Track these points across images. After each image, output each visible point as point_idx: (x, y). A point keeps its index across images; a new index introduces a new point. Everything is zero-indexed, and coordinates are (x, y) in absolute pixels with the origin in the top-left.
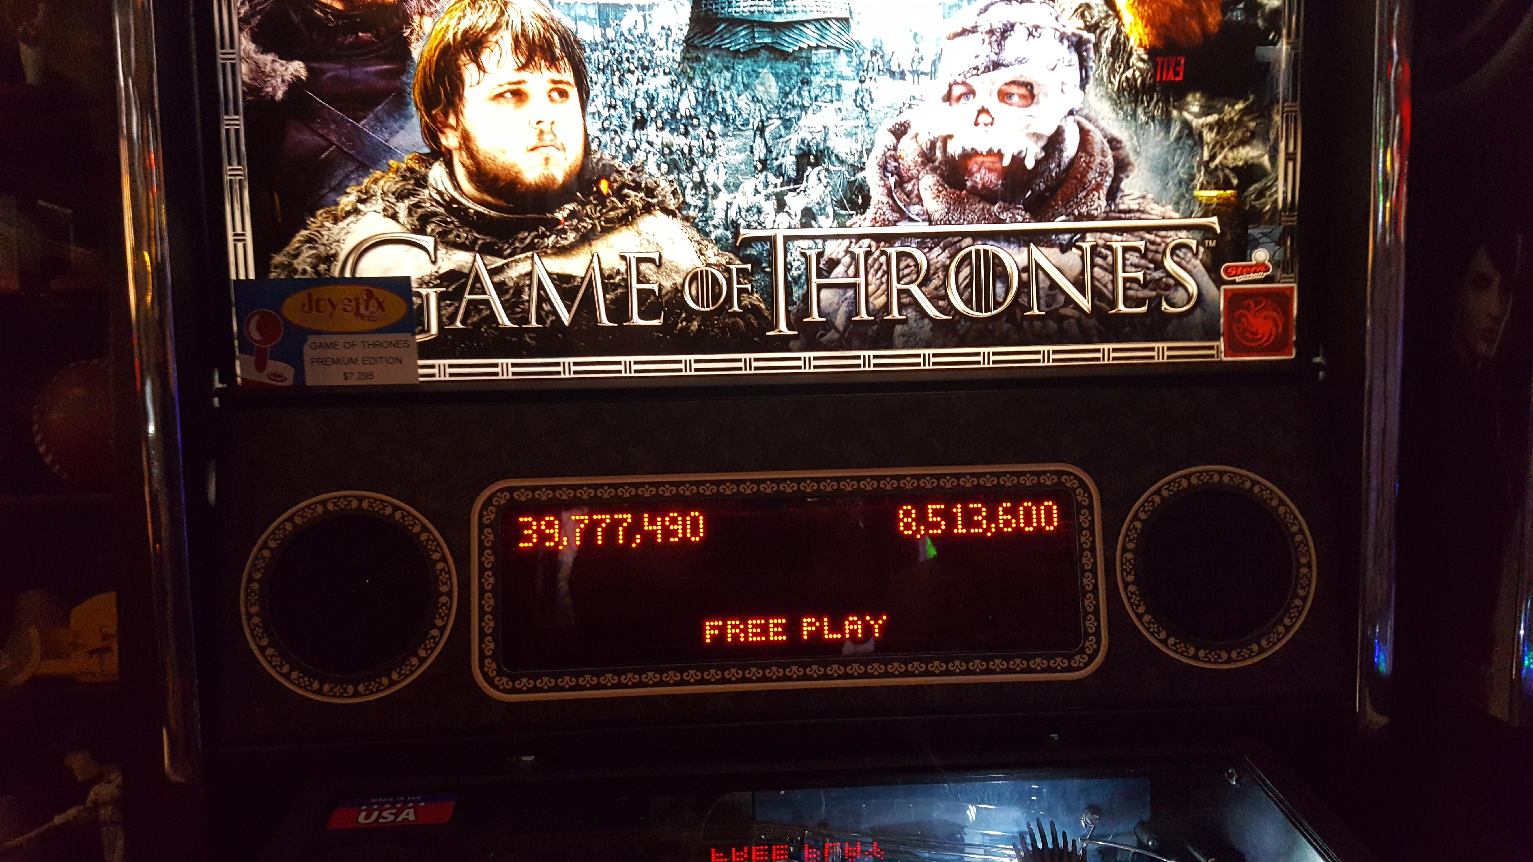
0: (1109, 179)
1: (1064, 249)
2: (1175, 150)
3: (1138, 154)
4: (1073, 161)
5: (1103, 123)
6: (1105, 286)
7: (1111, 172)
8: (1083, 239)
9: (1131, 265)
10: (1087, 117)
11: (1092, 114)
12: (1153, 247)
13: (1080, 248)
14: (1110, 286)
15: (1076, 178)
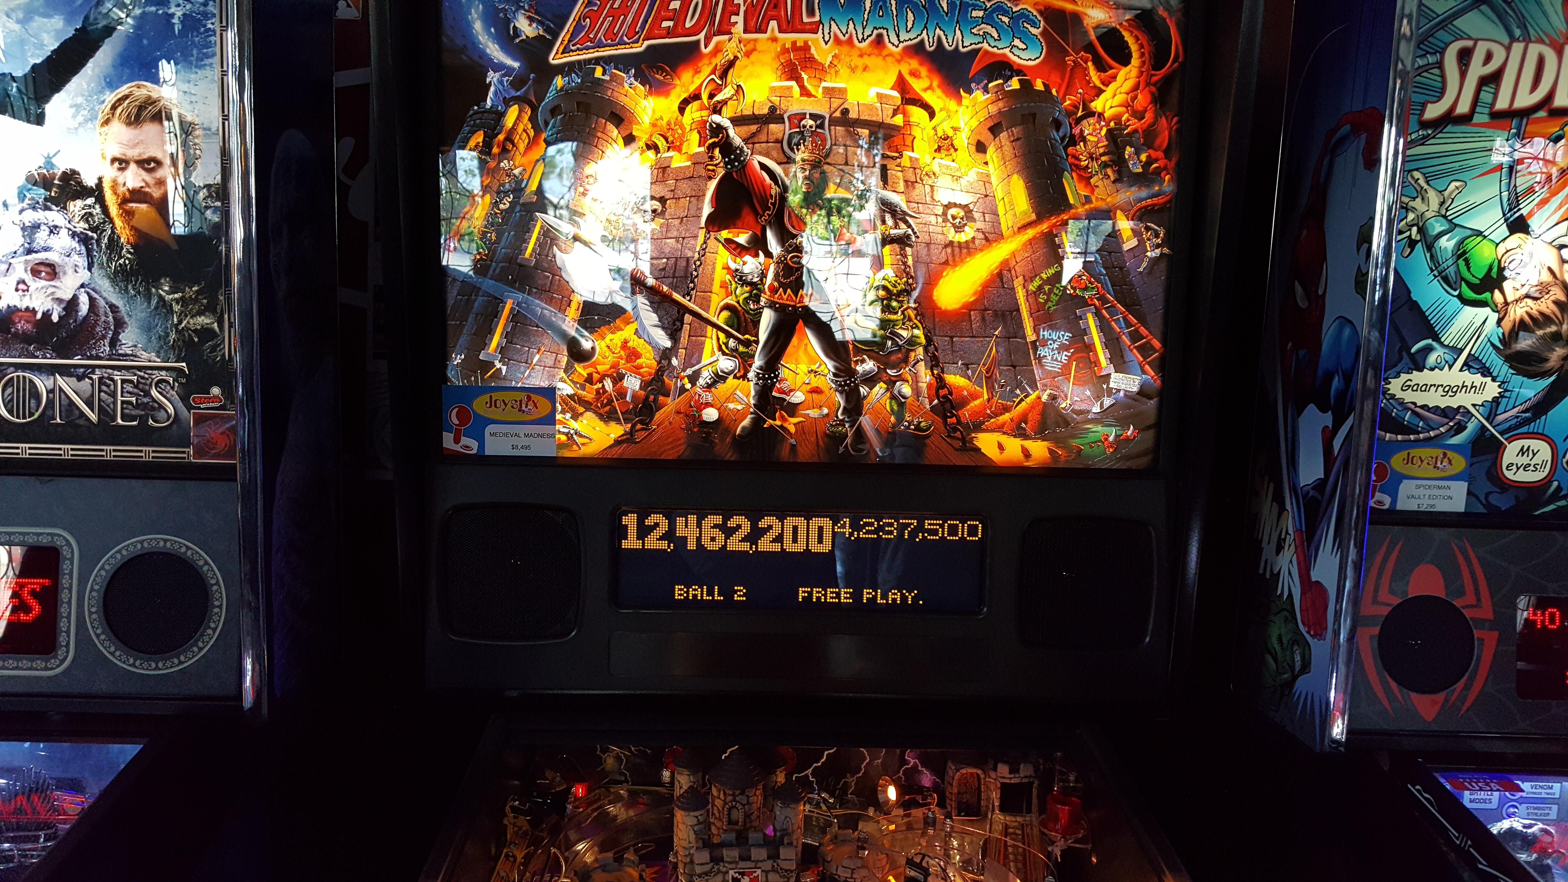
0: (111, 332)
1: (80, 378)
2: (155, 315)
3: (130, 316)
4: (86, 318)
5: (105, 294)
6: (108, 406)
7: (112, 328)
8: (93, 372)
9: (128, 392)
10: (93, 290)
11: (97, 288)
12: (143, 381)
13: (91, 379)
14: (112, 406)
15: (88, 331)
